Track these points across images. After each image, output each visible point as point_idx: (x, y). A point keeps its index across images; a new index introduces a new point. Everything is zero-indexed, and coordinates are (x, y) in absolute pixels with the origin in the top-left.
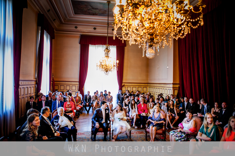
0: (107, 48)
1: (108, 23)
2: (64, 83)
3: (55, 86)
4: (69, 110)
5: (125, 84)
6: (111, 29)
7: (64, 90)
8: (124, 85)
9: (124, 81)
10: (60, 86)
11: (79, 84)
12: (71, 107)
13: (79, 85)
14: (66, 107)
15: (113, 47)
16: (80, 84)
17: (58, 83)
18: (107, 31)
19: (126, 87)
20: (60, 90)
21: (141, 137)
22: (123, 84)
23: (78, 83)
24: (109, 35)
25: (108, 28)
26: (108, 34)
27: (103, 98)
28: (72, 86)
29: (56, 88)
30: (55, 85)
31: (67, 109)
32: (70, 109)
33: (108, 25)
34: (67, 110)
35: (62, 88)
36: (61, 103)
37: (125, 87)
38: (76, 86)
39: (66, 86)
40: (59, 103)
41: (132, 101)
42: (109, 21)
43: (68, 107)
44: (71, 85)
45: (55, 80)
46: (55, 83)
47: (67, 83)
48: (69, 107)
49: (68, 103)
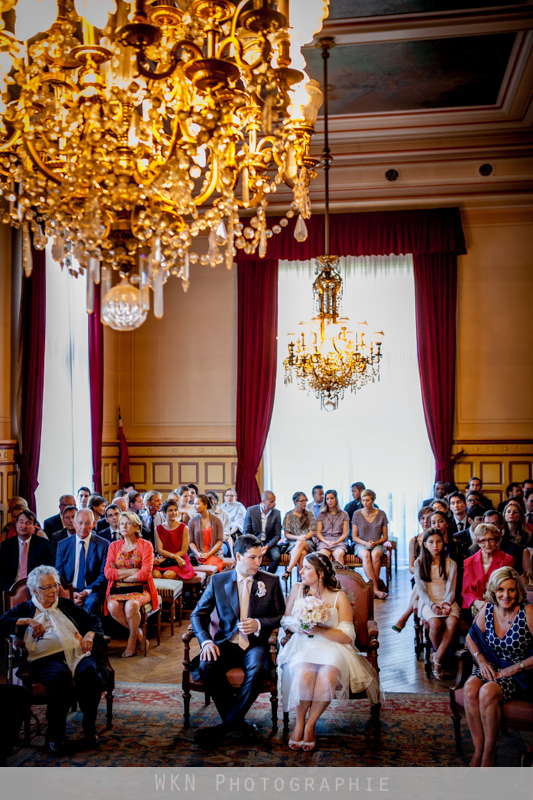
0: (327, 274)
1: (327, 149)
2: (169, 450)
3: (132, 468)
4: (129, 579)
5: (470, 449)
6: (383, 174)
7: (171, 483)
8: (462, 454)
9: (461, 433)
10: (154, 464)
11: (235, 453)
12: (139, 566)
13: (236, 460)
14: (118, 562)
15: (395, 261)
16: (241, 455)
17: (143, 450)
18: (324, 186)
19: (477, 461)
20: (154, 483)
21: (441, 731)
22: (457, 449)
23: (233, 450)
24: (332, 205)
25: (327, 170)
26: (327, 201)
27: (337, 524)
28: (207, 464)
29: (136, 473)
30: (132, 460)
31: (121, 572)
32: (134, 575)
33: (327, 156)
34: (122, 581)
35: (163, 474)
36: (96, 550)
37: (471, 464)
38: (223, 464)
39: (180, 464)
40: (83, 548)
41: (430, 538)
42: (330, 136)
43: (125, 566)
44: (202, 462)
45: (130, 436)
46: (132, 451)
47: (181, 450)
48: (132, 566)
49: (128, 546)
